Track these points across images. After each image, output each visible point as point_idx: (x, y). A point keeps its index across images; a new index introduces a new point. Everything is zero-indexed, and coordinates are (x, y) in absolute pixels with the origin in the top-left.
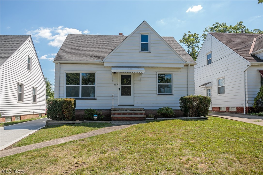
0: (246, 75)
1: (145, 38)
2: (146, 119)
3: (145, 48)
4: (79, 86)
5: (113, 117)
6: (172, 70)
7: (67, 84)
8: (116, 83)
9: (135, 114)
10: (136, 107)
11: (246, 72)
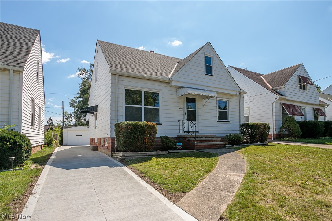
0: (274, 106)
1: (208, 60)
2: (226, 147)
3: (209, 71)
4: (141, 108)
5: (196, 145)
6: (228, 97)
7: (126, 104)
8: (182, 107)
9: (213, 142)
10: (200, 134)
11: (274, 104)
